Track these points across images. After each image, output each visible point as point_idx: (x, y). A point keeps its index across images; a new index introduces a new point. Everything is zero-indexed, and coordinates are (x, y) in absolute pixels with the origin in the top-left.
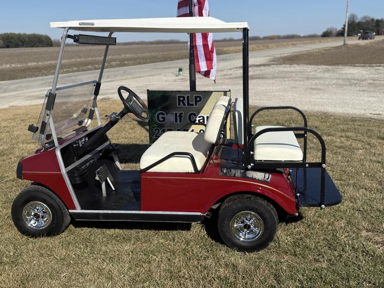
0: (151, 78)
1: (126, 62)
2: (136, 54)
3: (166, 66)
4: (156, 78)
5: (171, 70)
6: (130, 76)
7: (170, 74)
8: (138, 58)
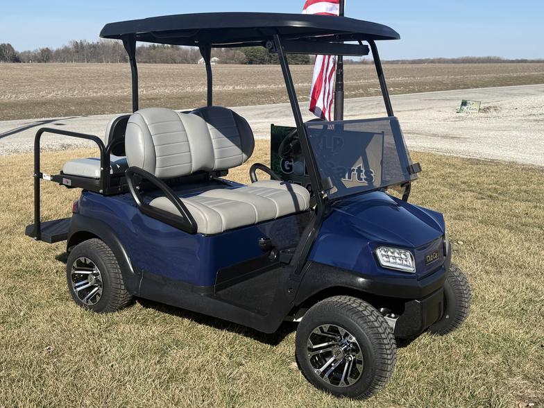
3: (448, 97)
7: (447, 109)
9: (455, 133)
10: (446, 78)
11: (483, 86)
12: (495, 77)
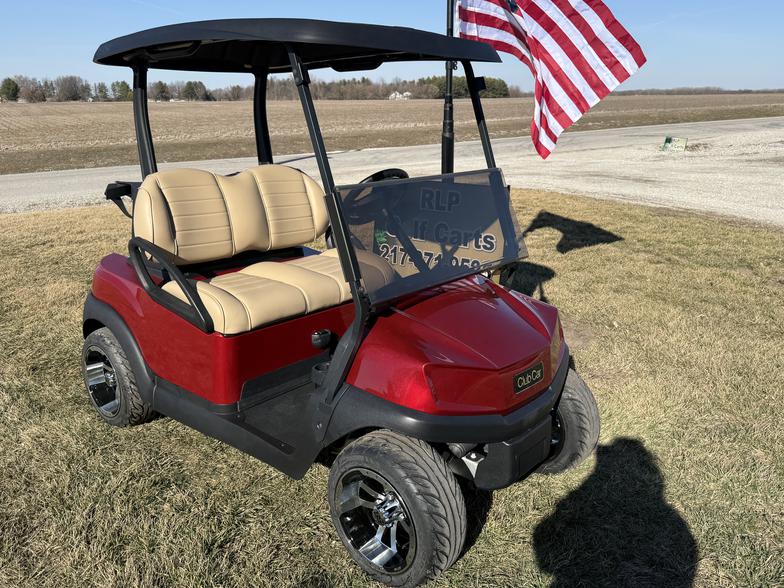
0: (610, 150)
1: (590, 124)
2: (618, 110)
3: (652, 133)
4: (619, 152)
5: (655, 140)
6: (576, 148)
7: (649, 147)
8: (614, 118)
9: (650, 176)
10: (654, 112)
11: (695, 120)
12: (710, 110)
